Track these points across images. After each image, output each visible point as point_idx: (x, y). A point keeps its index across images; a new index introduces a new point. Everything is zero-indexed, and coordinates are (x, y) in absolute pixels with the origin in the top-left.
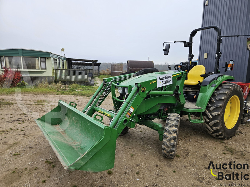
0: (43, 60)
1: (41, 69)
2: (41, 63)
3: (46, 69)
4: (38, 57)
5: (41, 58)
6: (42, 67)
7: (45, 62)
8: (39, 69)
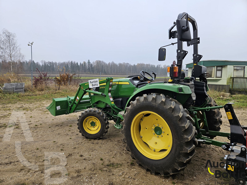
0: (219, 68)
1: (216, 78)
2: (217, 71)
3: (221, 77)
4: (215, 67)
5: (217, 67)
6: (217, 76)
7: (221, 70)
8: (214, 78)
